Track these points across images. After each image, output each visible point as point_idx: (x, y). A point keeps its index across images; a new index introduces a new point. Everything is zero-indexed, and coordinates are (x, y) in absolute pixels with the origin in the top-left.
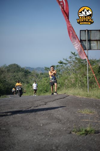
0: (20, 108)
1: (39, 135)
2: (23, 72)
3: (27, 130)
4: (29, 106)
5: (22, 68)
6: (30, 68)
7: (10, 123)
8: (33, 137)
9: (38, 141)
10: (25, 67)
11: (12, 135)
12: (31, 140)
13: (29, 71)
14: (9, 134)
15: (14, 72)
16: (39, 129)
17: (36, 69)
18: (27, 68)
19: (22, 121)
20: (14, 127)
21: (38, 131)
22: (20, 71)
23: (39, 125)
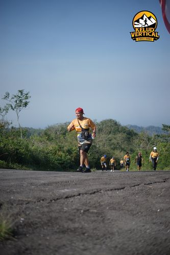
0: (121, 184)
1: (154, 223)
2: (124, 133)
3: (133, 215)
4: (135, 182)
5: (122, 127)
6: (136, 127)
7: (104, 204)
8: (144, 226)
9: (154, 233)
10: (129, 125)
11: (109, 221)
12: (141, 230)
13: (135, 131)
14: (104, 219)
15: (110, 132)
16: (154, 216)
17: (147, 129)
18: (131, 126)
19: (124, 203)
20: (111, 210)
21: (153, 219)
22: (120, 132)
23: (154, 209)
